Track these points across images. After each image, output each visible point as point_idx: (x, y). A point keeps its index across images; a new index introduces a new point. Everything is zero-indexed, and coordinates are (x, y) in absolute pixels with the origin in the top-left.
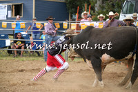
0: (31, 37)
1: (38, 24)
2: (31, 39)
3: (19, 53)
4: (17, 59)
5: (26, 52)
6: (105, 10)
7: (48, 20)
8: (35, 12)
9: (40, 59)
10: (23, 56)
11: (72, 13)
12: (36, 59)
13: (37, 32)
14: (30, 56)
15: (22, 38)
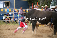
0: (13, 15)
1: (16, 10)
2: (13, 16)
3: (8, 22)
4: (7, 24)
5: (11, 21)
6: (44, 4)
7: (20, 8)
8: (15, 5)
9: (17, 24)
10: (10, 23)
11: (30, 5)
12: (15, 24)
13: (16, 13)
14: (13, 23)
15: (9, 16)
